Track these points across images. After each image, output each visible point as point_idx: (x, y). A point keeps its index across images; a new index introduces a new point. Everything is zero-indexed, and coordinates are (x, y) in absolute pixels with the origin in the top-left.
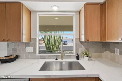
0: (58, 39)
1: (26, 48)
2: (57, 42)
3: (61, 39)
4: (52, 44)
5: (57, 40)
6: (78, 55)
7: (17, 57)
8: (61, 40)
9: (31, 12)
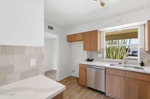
0: (121, 49)
1: (97, 54)
2: (119, 52)
3: (127, 47)
4: (113, 54)
5: (119, 50)
6: (142, 62)
7: (93, 60)
8: (127, 49)
9: (100, 32)
